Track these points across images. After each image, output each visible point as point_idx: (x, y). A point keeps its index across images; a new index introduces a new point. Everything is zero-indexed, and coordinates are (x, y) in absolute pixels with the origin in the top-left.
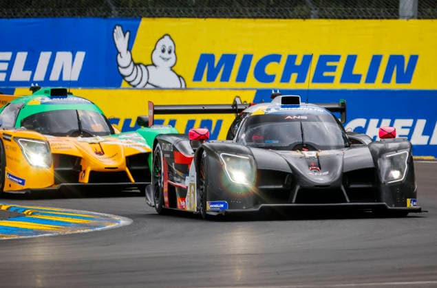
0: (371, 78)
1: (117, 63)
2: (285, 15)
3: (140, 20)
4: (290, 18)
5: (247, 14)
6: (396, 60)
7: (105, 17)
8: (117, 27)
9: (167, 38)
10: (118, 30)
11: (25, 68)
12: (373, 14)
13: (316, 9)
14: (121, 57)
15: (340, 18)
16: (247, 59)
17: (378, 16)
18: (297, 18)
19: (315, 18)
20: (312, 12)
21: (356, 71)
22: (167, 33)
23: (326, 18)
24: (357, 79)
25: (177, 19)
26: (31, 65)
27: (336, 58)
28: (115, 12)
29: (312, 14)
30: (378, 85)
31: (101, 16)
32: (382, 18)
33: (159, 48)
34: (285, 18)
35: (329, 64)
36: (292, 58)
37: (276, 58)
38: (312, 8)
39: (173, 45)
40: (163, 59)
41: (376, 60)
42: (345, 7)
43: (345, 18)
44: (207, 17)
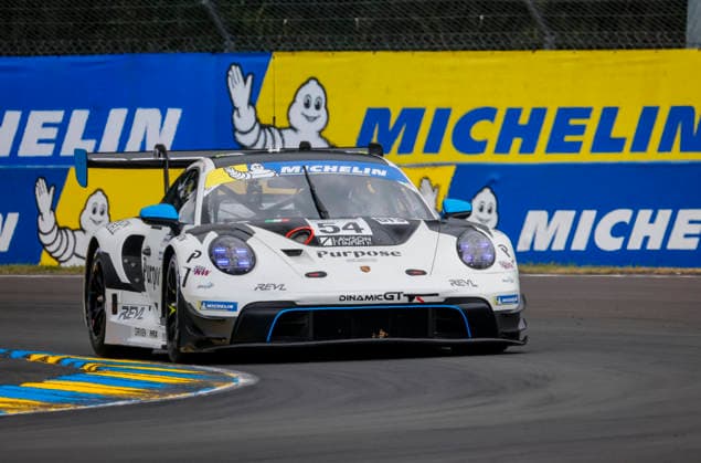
0: (640, 143)
1: (233, 125)
2: (503, 43)
3: (270, 55)
4: (511, 49)
5: (441, 44)
6: (681, 114)
7: (214, 52)
8: (233, 67)
9: (313, 83)
10: (235, 72)
11: (86, 136)
12: (645, 41)
13: (552, 34)
14: (239, 115)
15: (590, 48)
16: (442, 115)
17: (653, 45)
18: (523, 49)
19: (551, 48)
20: (546, 39)
21: (616, 133)
22: (314, 75)
23: (569, 48)
24: (618, 145)
25: (330, 53)
26: (94, 130)
27: (585, 113)
28: (230, 44)
29: (546, 42)
30: (652, 155)
31: (208, 50)
32: (659, 47)
33: (300, 100)
34: (503, 49)
35: (573, 122)
36: (513, 114)
37: (488, 113)
38: (547, 33)
39: (323, 96)
40: (307, 117)
41: (649, 114)
42: (599, 30)
43: (599, 48)
44: (378, 50)
